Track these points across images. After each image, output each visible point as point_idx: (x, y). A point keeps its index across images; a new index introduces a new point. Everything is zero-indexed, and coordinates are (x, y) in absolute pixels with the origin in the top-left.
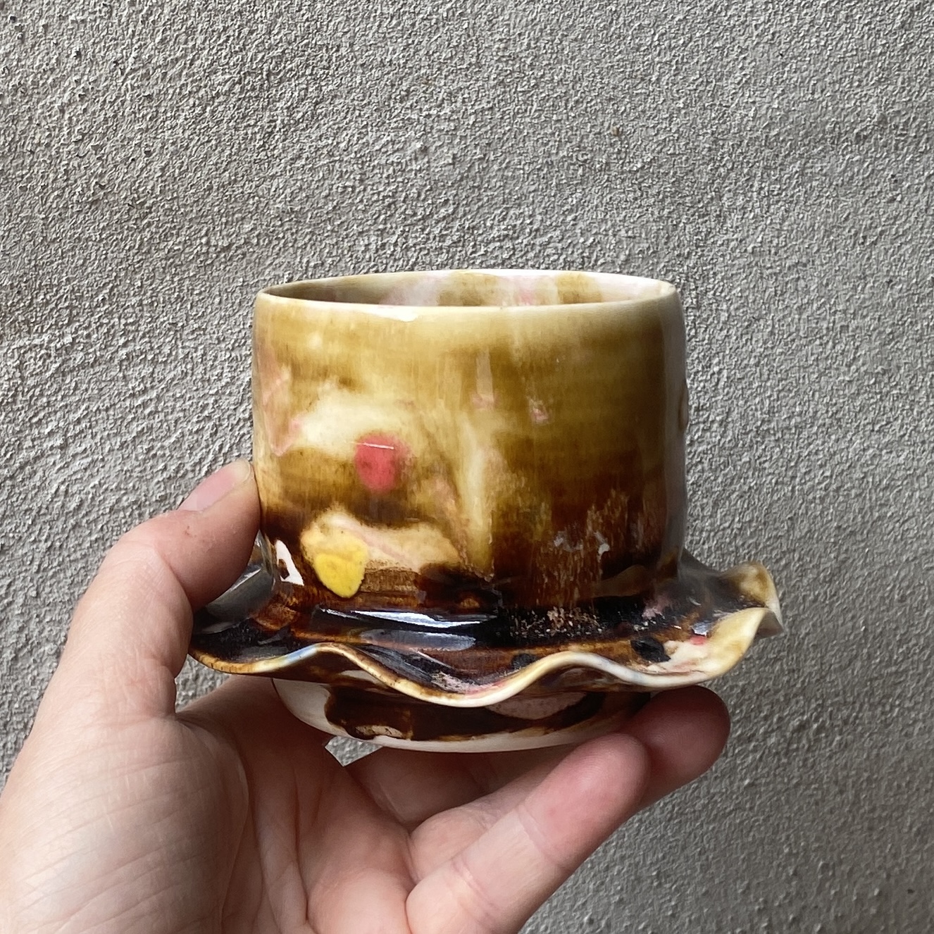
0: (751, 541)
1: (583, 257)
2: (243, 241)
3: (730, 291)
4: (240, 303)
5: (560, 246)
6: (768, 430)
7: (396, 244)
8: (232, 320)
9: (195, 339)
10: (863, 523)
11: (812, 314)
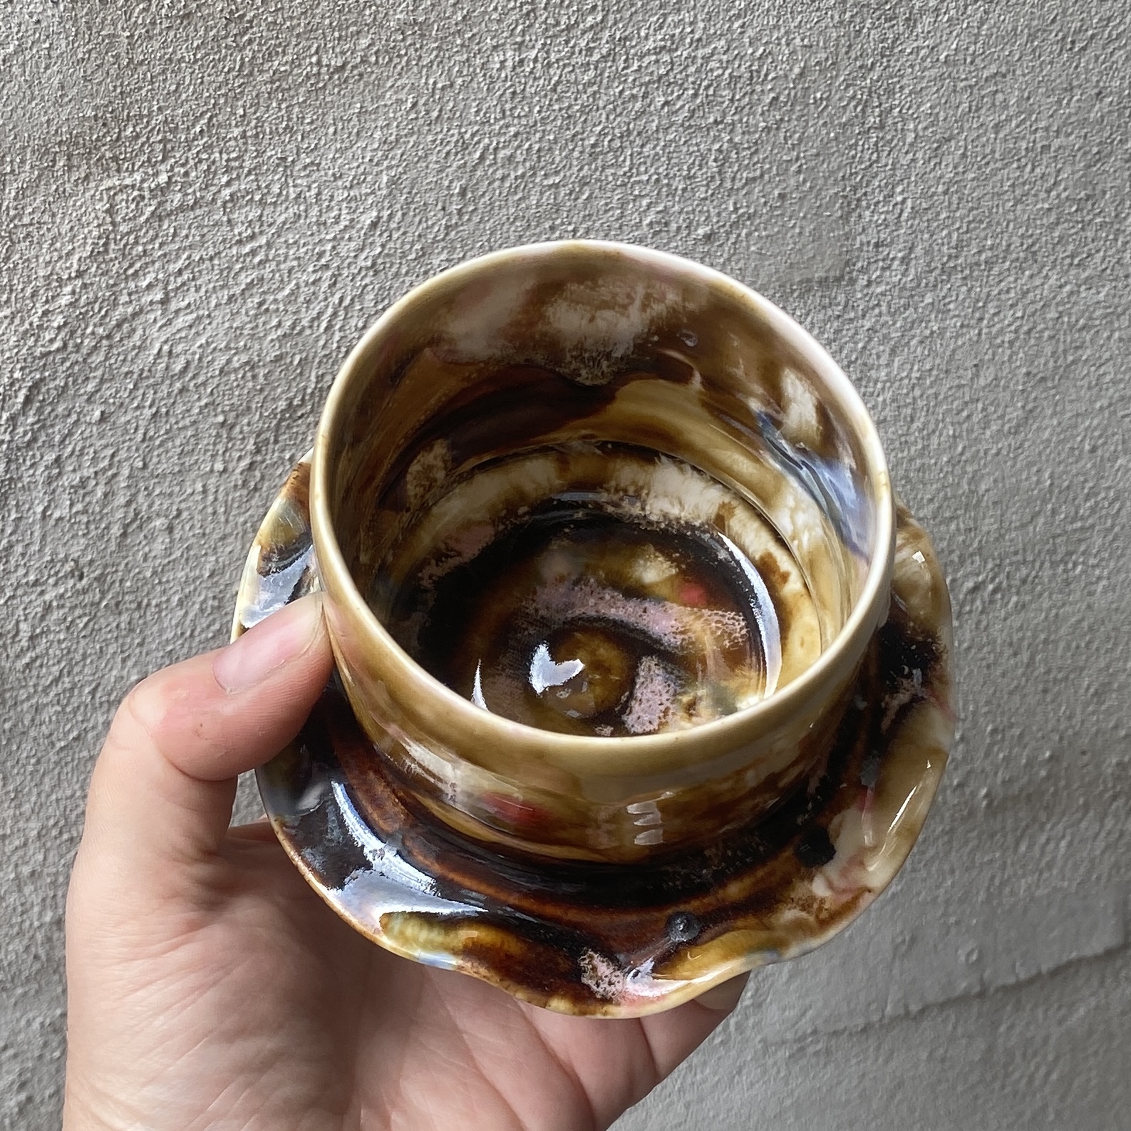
0: (931, 391)
1: (751, 72)
2: (359, 59)
3: (918, 107)
4: (358, 133)
5: (725, 58)
6: (955, 267)
7: (536, 60)
8: (350, 154)
9: (308, 176)
10: (1056, 368)
11: (1010, 133)
